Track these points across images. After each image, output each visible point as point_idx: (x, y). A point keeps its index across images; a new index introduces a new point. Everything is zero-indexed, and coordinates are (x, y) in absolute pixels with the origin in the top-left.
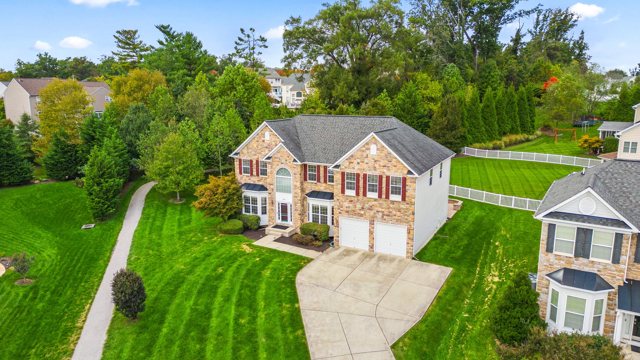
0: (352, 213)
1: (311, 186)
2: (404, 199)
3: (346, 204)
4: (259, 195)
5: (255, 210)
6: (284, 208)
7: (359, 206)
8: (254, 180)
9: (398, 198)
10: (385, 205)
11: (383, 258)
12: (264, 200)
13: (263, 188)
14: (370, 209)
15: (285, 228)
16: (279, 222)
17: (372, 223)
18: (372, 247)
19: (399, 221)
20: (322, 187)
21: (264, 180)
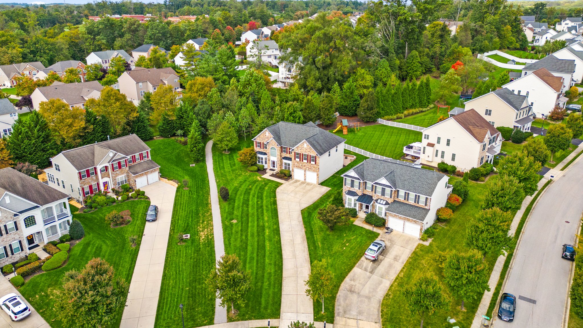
0: (298, 167)
1: (284, 155)
2: (315, 163)
3: (296, 164)
4: (264, 157)
5: (262, 163)
6: (274, 163)
7: (301, 165)
8: (262, 150)
9: (313, 163)
10: (309, 165)
11: (308, 184)
12: (266, 159)
13: (265, 154)
14: (305, 166)
15: (274, 170)
16: (272, 168)
17: (305, 171)
18: (305, 180)
19: (314, 171)
20: (288, 155)
21: (266, 151)
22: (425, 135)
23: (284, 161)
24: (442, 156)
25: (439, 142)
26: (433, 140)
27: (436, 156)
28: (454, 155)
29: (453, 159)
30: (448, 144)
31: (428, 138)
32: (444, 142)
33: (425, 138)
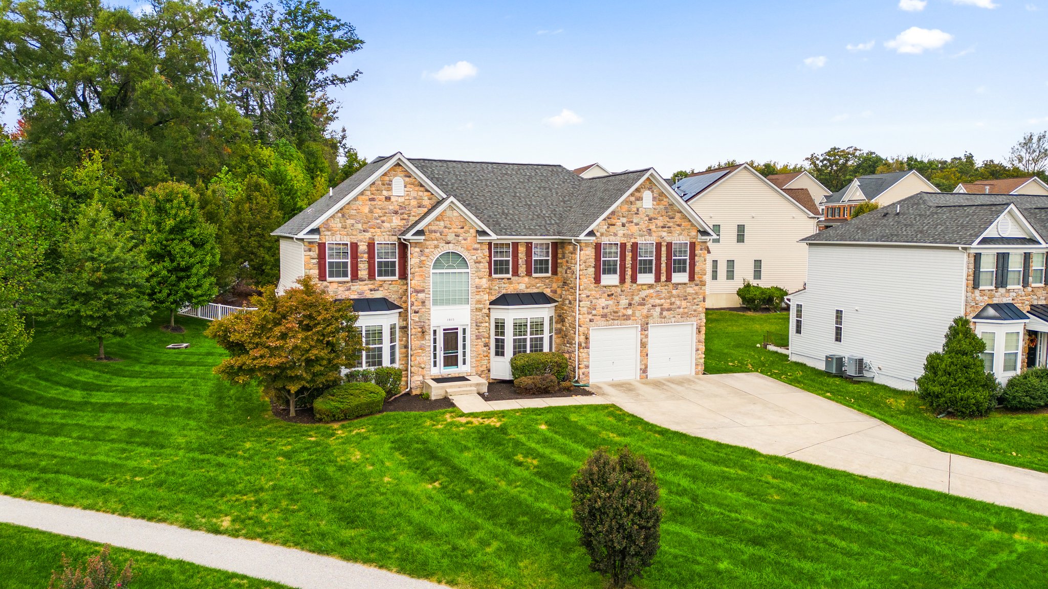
0: (613, 317)
1: (499, 285)
2: (692, 278)
3: (603, 302)
4: (385, 320)
6: (451, 338)
7: (624, 302)
8: (362, 290)
9: (684, 277)
10: (665, 292)
14: (643, 303)
16: (437, 371)
17: (645, 328)
18: (644, 371)
19: (685, 316)
20: (522, 285)
21: (387, 287)
23: (511, 315)
24: (730, 275)
27: (715, 276)
28: (758, 263)
29: (758, 274)
30: (741, 238)
32: (729, 234)
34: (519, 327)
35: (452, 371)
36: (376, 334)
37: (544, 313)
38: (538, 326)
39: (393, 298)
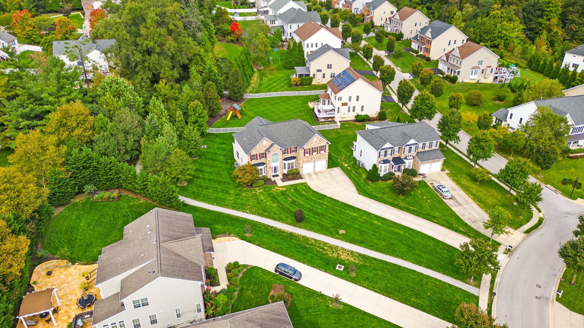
0: (307, 162)
1: (285, 156)
2: (325, 152)
3: (306, 159)
4: (262, 167)
5: (262, 173)
6: (275, 168)
7: (310, 158)
8: (259, 161)
9: (323, 152)
10: (319, 155)
14: (314, 158)
16: (273, 174)
17: (314, 162)
18: (314, 170)
19: (323, 159)
20: (289, 155)
21: (263, 160)
22: (339, 98)
23: (287, 162)
24: (354, 110)
25: (350, 100)
26: (345, 100)
27: (349, 111)
28: (363, 107)
29: (362, 110)
30: (358, 100)
31: (341, 100)
32: (354, 99)
33: (339, 100)
34: (289, 164)
35: (276, 174)
36: (261, 170)
37: (293, 161)
38: (292, 163)
39: (264, 162)
